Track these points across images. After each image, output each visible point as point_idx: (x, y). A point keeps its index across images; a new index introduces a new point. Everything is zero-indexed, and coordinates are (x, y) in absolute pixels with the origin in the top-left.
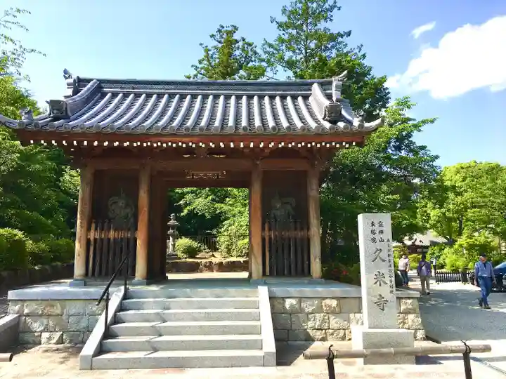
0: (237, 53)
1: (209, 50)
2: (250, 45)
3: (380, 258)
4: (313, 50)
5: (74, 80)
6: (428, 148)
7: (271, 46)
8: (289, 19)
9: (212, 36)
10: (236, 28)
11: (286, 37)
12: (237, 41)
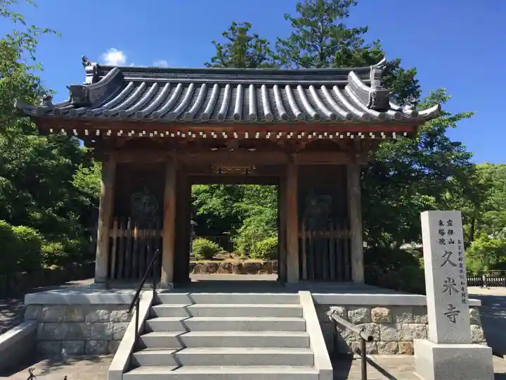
0: (250, 50)
1: (221, 48)
2: (263, 42)
3: (451, 263)
4: (328, 47)
5: (94, 68)
6: (463, 145)
7: (284, 43)
8: (304, 16)
9: (225, 34)
10: (249, 25)
11: (301, 34)
12: (249, 39)
